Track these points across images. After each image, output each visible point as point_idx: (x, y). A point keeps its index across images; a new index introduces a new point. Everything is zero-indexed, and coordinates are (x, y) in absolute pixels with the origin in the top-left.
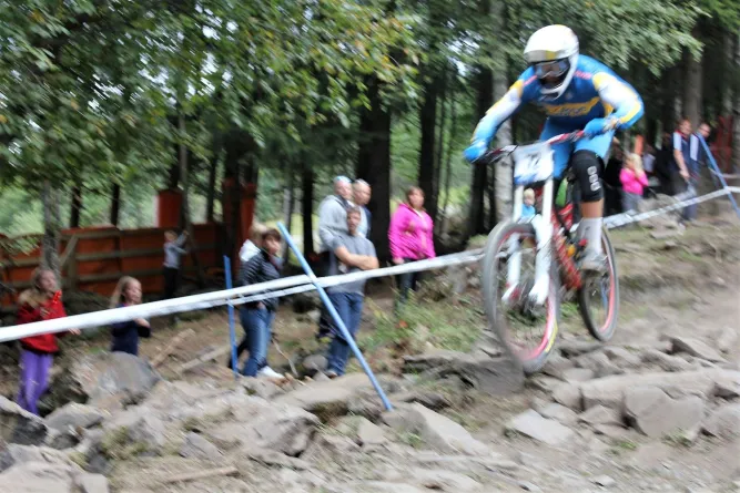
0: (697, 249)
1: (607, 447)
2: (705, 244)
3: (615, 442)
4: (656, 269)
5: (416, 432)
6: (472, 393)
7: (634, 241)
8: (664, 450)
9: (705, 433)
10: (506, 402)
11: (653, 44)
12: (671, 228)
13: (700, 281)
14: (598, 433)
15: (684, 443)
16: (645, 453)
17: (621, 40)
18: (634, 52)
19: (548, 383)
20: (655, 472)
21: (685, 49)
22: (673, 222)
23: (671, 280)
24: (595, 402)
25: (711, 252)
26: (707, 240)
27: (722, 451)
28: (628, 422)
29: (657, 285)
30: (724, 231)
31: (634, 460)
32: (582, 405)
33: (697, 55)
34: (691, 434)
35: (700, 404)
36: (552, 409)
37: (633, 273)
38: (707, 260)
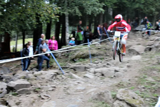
0: (104, 49)
1: (100, 78)
2: (105, 48)
3: (102, 78)
4: (97, 52)
5: (71, 76)
6: (76, 71)
7: (92, 47)
8: (109, 79)
9: (114, 76)
10: (82, 73)
11: (95, 10)
12: (98, 45)
13: (105, 55)
14: (98, 77)
15: (112, 78)
16: (106, 79)
17: (90, 9)
18: (92, 12)
19: (88, 70)
20: (108, 82)
21: (101, 11)
22: (99, 44)
23: (100, 55)
24: (97, 72)
25: (106, 49)
26: (106, 47)
27: (117, 79)
28: (103, 75)
29: (97, 55)
30: (109, 46)
31: (104, 80)
32: (95, 73)
33: (103, 13)
34: (113, 76)
35: (113, 72)
36: (90, 73)
37: (93, 53)
38: (106, 51)
